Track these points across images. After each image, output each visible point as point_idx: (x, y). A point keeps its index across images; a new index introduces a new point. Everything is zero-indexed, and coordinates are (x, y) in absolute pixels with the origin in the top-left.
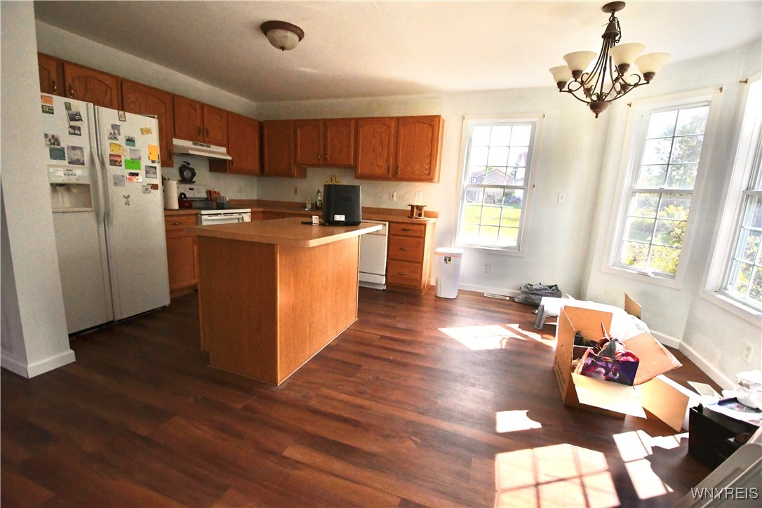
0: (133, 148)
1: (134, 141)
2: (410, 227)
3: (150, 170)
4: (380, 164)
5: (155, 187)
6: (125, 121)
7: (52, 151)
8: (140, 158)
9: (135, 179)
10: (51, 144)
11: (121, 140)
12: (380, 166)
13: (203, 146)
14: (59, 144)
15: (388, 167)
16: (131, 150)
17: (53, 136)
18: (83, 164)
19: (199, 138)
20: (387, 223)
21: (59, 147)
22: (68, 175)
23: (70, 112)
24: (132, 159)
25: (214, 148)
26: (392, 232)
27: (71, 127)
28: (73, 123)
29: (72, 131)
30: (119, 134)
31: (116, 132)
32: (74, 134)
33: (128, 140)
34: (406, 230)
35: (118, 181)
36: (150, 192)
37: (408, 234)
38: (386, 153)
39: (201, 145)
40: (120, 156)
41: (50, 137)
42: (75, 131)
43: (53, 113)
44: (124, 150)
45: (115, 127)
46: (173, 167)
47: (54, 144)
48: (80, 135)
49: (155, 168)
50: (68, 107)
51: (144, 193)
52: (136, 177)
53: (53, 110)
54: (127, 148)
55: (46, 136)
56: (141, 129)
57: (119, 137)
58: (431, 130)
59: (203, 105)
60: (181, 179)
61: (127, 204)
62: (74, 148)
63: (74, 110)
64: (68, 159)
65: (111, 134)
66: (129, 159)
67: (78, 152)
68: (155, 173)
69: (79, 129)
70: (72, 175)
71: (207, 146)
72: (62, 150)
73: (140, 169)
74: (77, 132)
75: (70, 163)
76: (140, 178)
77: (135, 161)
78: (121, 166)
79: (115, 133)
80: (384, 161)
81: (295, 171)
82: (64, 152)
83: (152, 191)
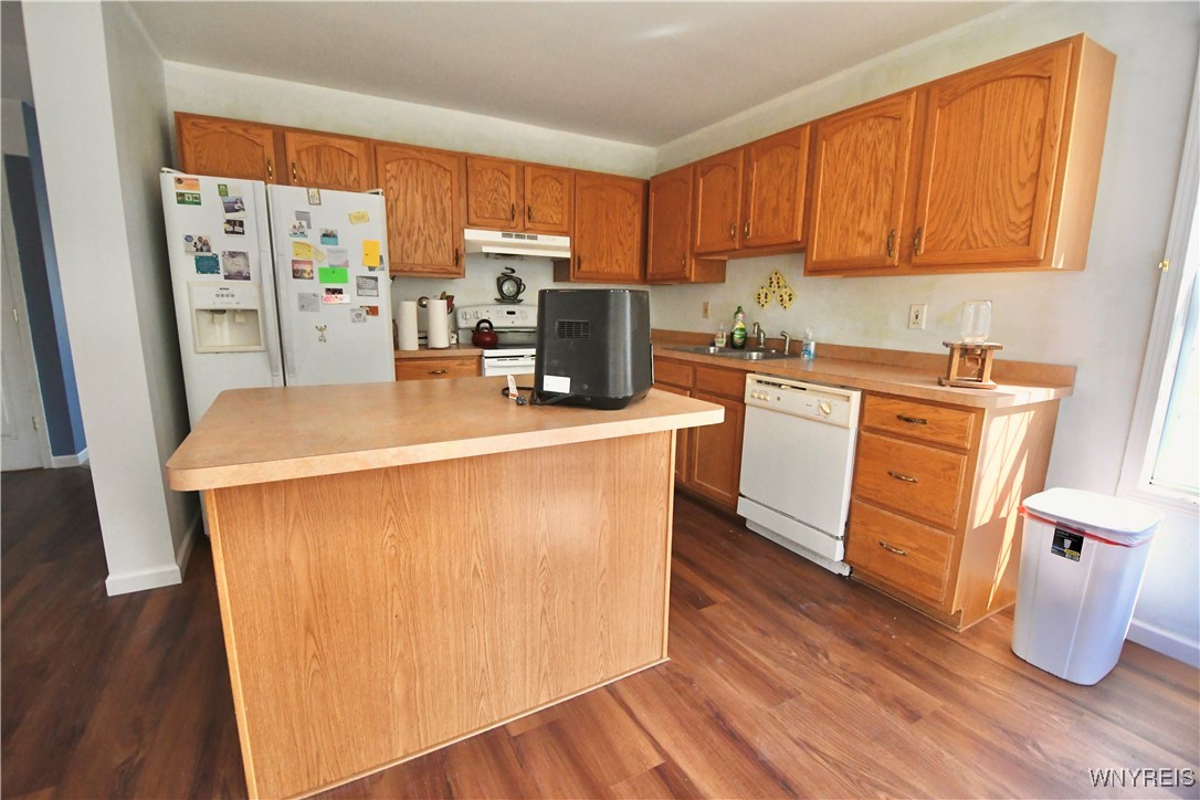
0: (335, 247)
1: (335, 236)
2: (924, 412)
3: (367, 283)
4: (869, 230)
5: (373, 311)
6: (320, 204)
7: (199, 260)
8: (346, 264)
9: (336, 298)
10: (197, 250)
11: (313, 236)
12: (867, 236)
13: (523, 237)
14: (209, 251)
15: (891, 236)
16: (330, 251)
17: (200, 239)
18: (248, 278)
19: (513, 224)
20: (856, 396)
21: (209, 254)
22: (223, 296)
23: (227, 199)
24: (331, 266)
25: (543, 239)
26: (866, 423)
27: (228, 222)
28: (232, 216)
29: (231, 229)
30: (309, 226)
31: (304, 223)
32: (233, 232)
33: (324, 235)
34: (908, 420)
35: (306, 303)
36: (365, 320)
37: (916, 433)
38: (885, 197)
39: (517, 236)
40: (310, 263)
41: (196, 240)
42: (235, 227)
43: (199, 204)
44: (318, 252)
45: (301, 215)
46: (464, 277)
47: (202, 250)
48: (243, 233)
49: (376, 279)
50: (223, 191)
51: (354, 321)
52: (339, 296)
53: (199, 199)
54: (324, 248)
55: (188, 238)
56: (350, 215)
57: (307, 232)
58: (1039, 94)
59: (522, 167)
60: (499, 297)
61: (323, 339)
62: (233, 255)
63: (232, 195)
64: (225, 271)
65: (294, 227)
66: (328, 266)
67: (239, 260)
68: (376, 288)
69: (241, 224)
70: (227, 296)
71: (529, 238)
72: (215, 259)
73: (347, 282)
74: (237, 229)
75: (226, 277)
76: (345, 298)
77: (338, 269)
78: (312, 278)
79: (301, 226)
80: (881, 217)
81: (692, 270)
82: (217, 262)
83: (370, 318)
